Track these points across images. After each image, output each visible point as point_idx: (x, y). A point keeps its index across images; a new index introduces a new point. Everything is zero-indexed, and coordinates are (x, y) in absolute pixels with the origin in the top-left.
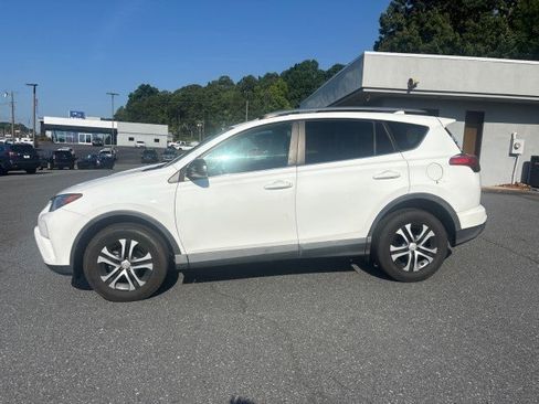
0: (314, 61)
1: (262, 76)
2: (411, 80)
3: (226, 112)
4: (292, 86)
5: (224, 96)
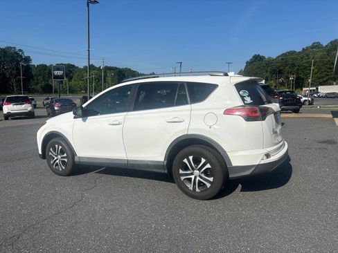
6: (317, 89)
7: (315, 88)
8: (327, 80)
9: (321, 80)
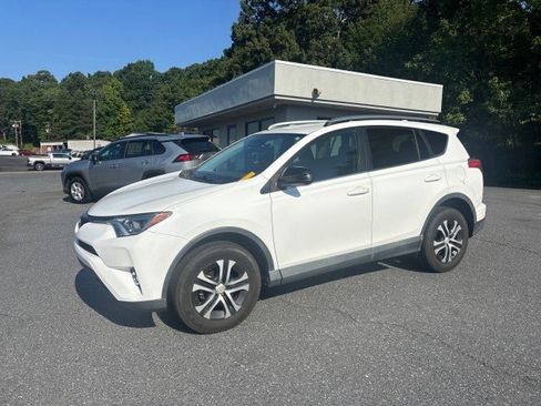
0: (148, 62)
1: (92, 74)
2: (316, 91)
3: (50, 111)
4: (128, 86)
5: (46, 93)
6: (66, 145)
7: (61, 144)
8: (74, 133)
9: (67, 132)
